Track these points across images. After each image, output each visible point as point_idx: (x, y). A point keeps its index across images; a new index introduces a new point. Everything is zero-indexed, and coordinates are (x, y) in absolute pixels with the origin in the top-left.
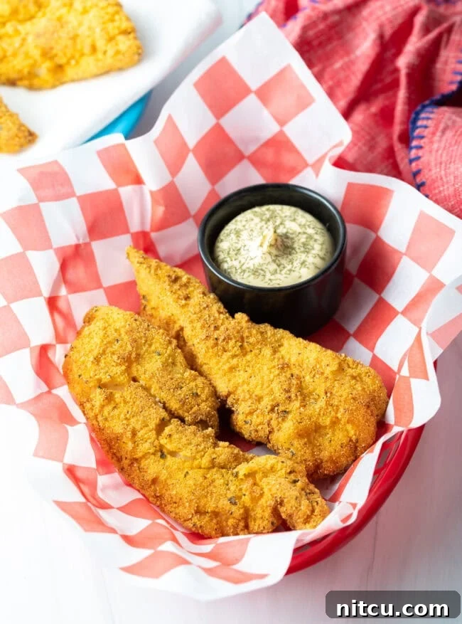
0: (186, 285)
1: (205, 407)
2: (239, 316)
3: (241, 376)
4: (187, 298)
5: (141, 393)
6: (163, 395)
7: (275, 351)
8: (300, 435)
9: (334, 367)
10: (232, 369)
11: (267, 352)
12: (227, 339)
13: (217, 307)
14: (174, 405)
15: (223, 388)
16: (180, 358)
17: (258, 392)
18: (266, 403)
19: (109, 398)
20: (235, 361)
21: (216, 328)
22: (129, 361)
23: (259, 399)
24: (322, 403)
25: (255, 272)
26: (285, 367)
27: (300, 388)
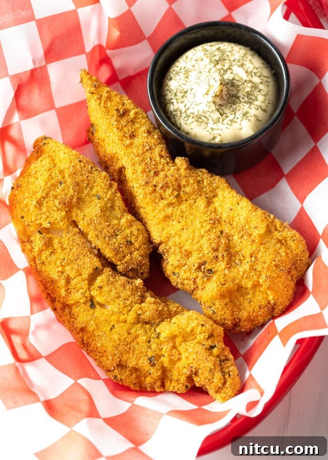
0: (133, 121)
1: (137, 256)
2: (179, 161)
3: (174, 227)
4: (133, 136)
5: (78, 239)
6: (99, 243)
7: (209, 202)
8: (222, 296)
9: (262, 230)
10: (167, 217)
11: (201, 203)
12: (165, 187)
13: (159, 149)
14: (108, 253)
15: (156, 237)
16: (119, 203)
17: (187, 247)
18: (194, 260)
19: (48, 244)
20: (169, 210)
21: (156, 174)
22: (71, 206)
23: (188, 254)
24: (246, 267)
25: (198, 118)
26: (216, 221)
27: (228, 248)
